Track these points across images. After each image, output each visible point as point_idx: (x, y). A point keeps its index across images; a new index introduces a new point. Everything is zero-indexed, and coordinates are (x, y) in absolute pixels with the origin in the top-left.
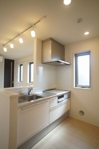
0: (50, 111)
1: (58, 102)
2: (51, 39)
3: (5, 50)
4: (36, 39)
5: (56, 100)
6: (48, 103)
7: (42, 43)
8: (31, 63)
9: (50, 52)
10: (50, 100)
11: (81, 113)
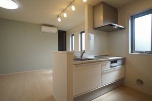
0: (103, 73)
1: (111, 67)
2: (103, 3)
3: (59, 20)
4: (87, 6)
5: (109, 64)
6: (100, 65)
7: (93, 9)
8: (82, 33)
9: (102, 18)
10: (103, 62)
11: (139, 83)
